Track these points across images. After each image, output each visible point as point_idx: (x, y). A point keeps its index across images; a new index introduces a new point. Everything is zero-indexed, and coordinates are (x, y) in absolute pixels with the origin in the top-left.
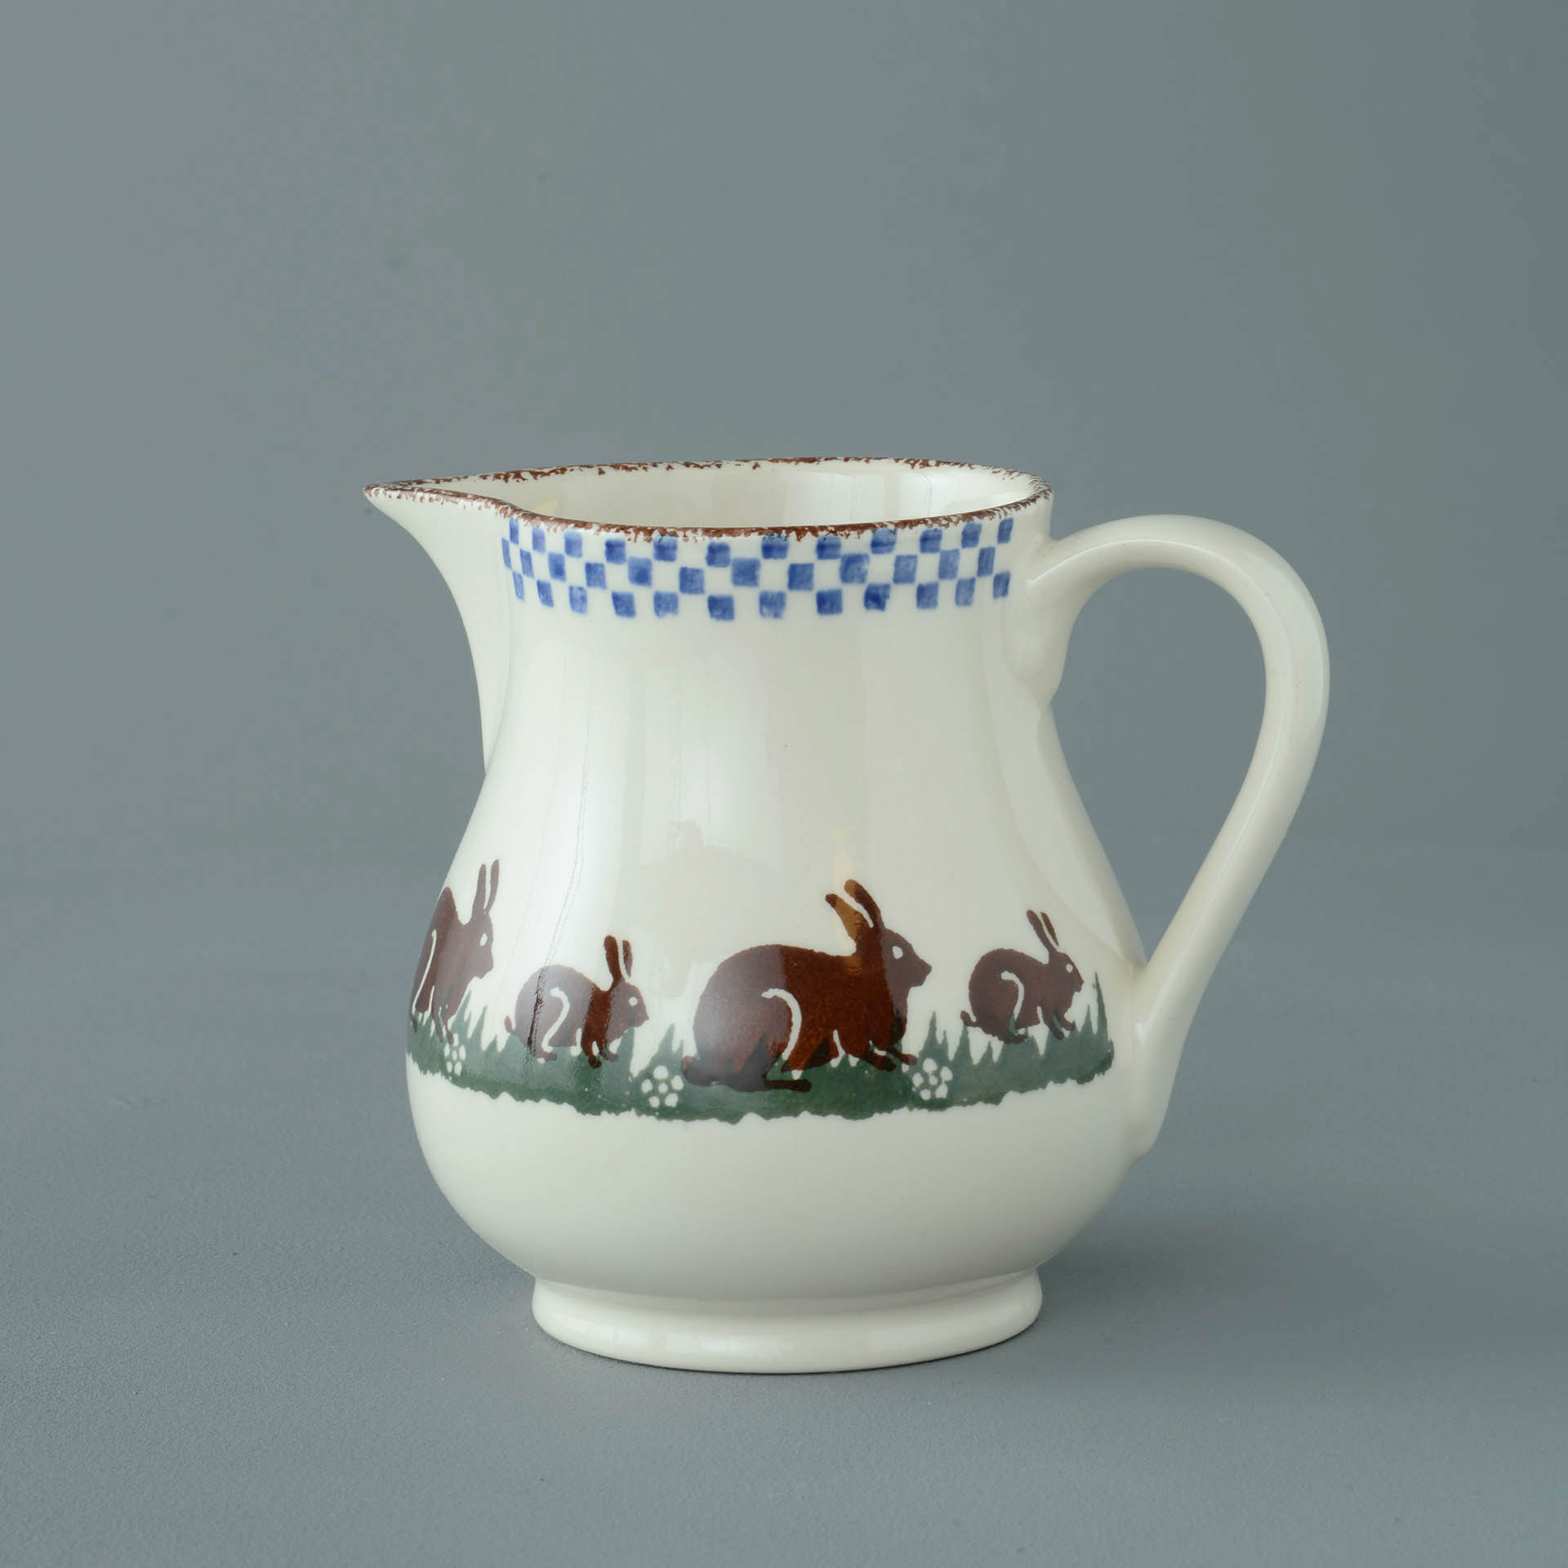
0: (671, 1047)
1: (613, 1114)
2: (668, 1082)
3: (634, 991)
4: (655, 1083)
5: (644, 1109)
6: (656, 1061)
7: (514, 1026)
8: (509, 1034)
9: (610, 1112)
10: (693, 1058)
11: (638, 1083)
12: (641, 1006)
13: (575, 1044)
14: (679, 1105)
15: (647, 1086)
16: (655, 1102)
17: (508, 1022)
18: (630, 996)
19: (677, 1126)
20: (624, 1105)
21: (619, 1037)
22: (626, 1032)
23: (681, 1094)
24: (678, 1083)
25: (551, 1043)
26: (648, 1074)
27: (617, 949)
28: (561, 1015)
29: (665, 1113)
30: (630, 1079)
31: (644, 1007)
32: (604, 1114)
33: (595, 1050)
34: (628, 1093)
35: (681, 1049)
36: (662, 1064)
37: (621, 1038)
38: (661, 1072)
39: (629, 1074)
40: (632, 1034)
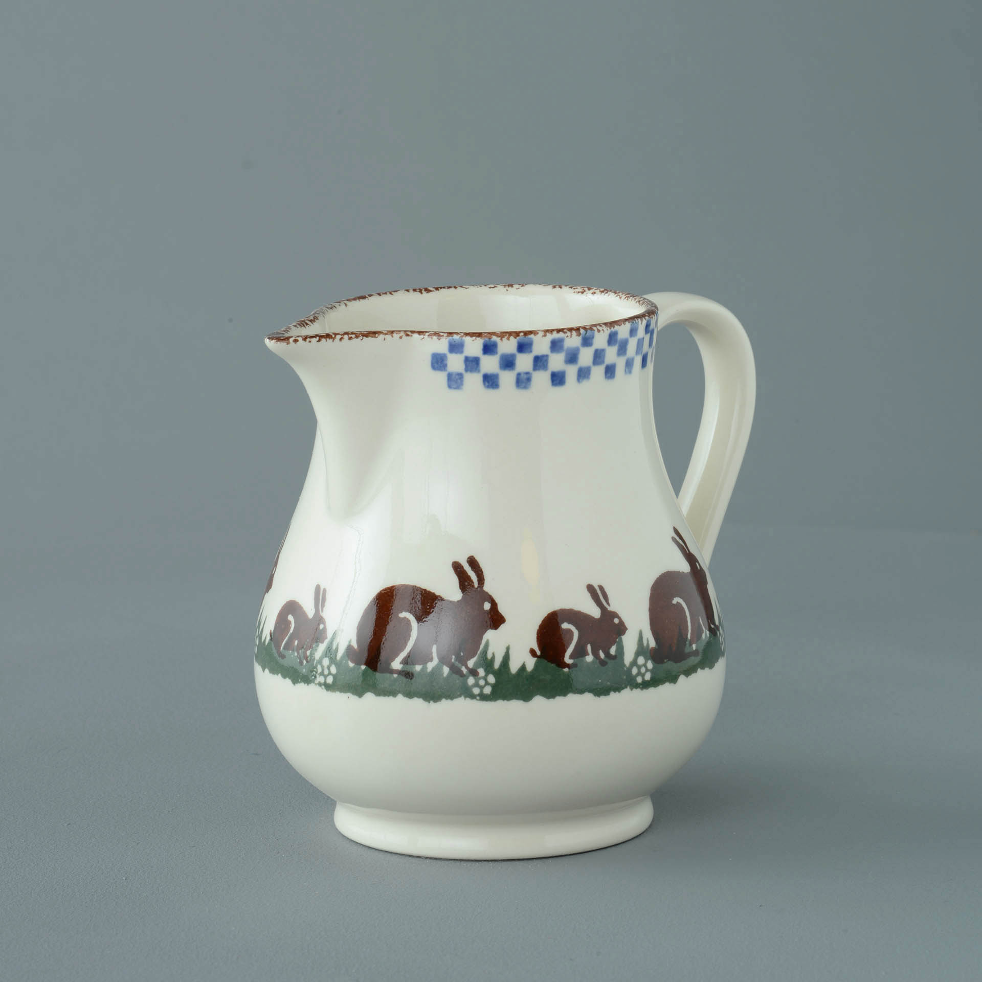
0: (643, 644)
1: (617, 693)
2: (645, 665)
3: (614, 615)
4: (639, 667)
5: (635, 685)
6: (638, 654)
7: (539, 653)
8: (535, 659)
9: (615, 692)
10: (655, 648)
11: (630, 669)
12: (622, 623)
13: (589, 655)
14: (652, 678)
15: (635, 671)
16: (639, 680)
17: (533, 652)
18: (614, 618)
19: (652, 691)
20: (623, 686)
21: (614, 645)
22: (617, 640)
23: (652, 671)
24: (650, 665)
25: (571, 657)
26: (634, 663)
27: (596, 591)
28: (574, 639)
29: (645, 685)
30: (625, 669)
31: (624, 623)
32: (612, 694)
33: (602, 655)
34: (625, 677)
35: (648, 644)
36: (640, 655)
37: (616, 645)
38: (641, 660)
39: (625, 665)
40: (621, 641)
